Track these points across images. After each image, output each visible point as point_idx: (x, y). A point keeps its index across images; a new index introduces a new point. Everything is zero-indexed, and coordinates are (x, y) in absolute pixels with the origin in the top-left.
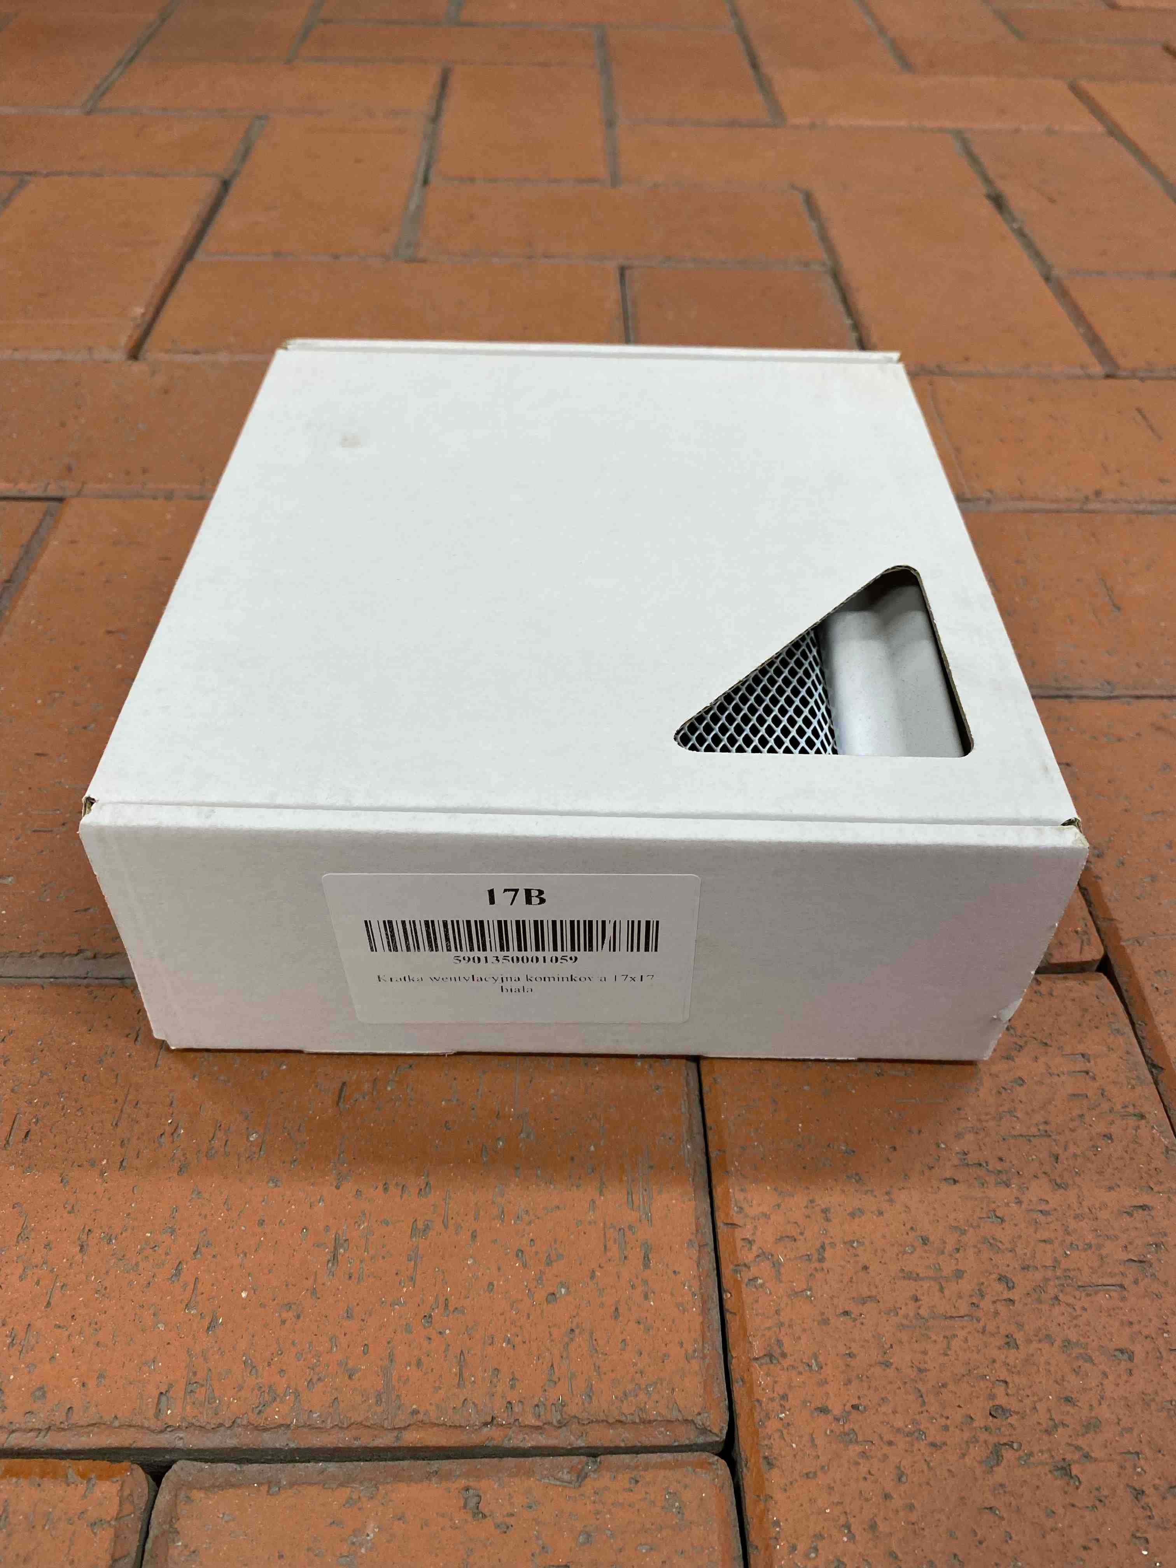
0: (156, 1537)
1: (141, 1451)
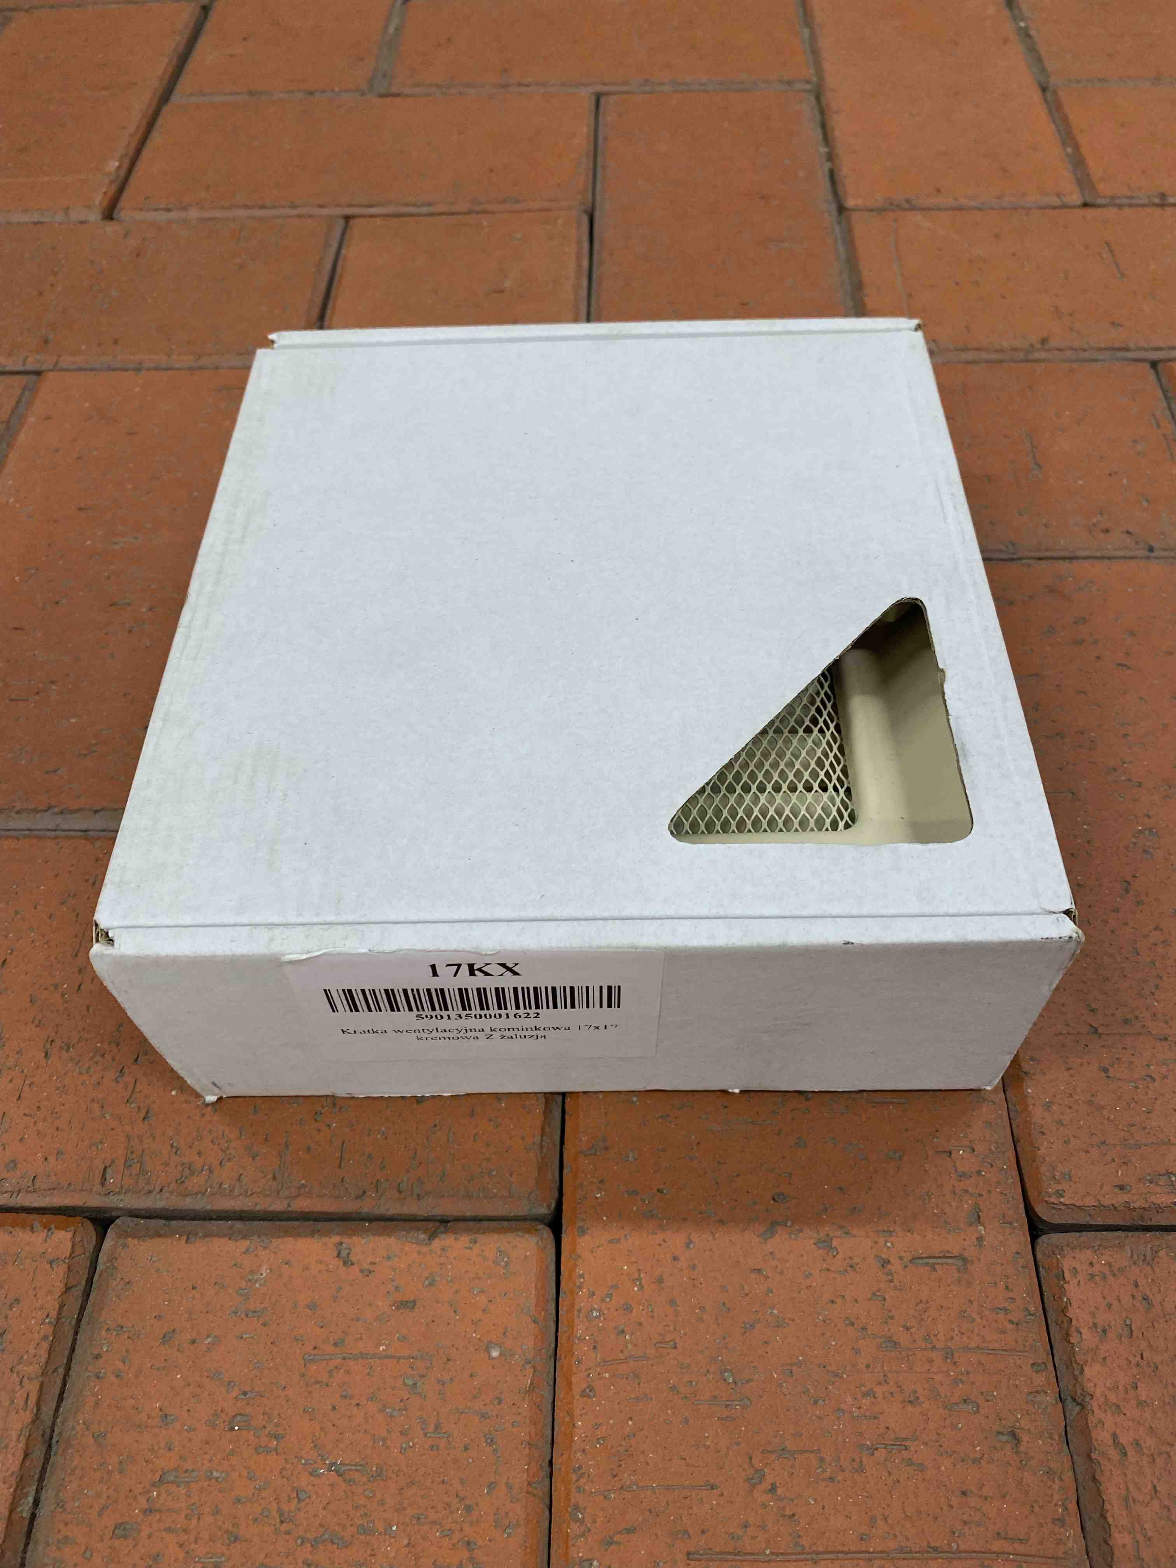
0: (101, 1272)
1: (90, 1209)
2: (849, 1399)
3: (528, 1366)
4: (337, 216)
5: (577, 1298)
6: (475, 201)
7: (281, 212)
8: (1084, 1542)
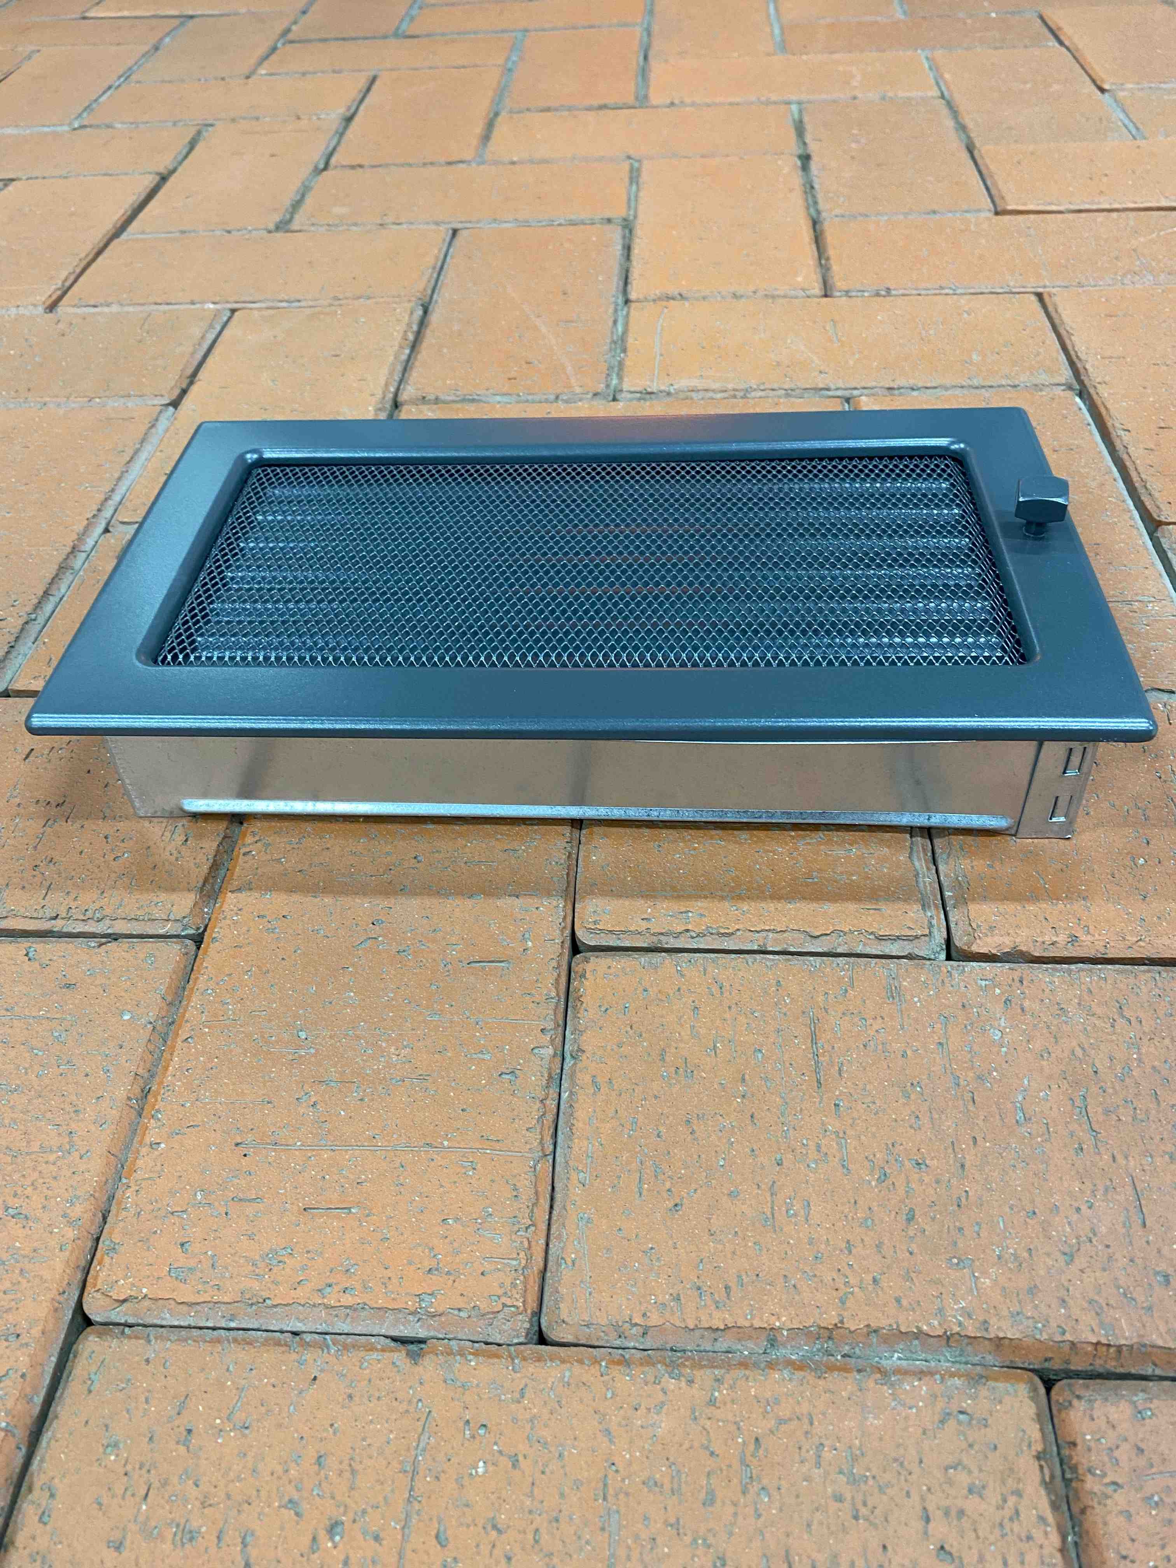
2: (392, 1050)
3: (149, 1026)
4: (224, 309)
5: (199, 982)
6: (336, 298)
7: (182, 307)
8: (551, 1147)
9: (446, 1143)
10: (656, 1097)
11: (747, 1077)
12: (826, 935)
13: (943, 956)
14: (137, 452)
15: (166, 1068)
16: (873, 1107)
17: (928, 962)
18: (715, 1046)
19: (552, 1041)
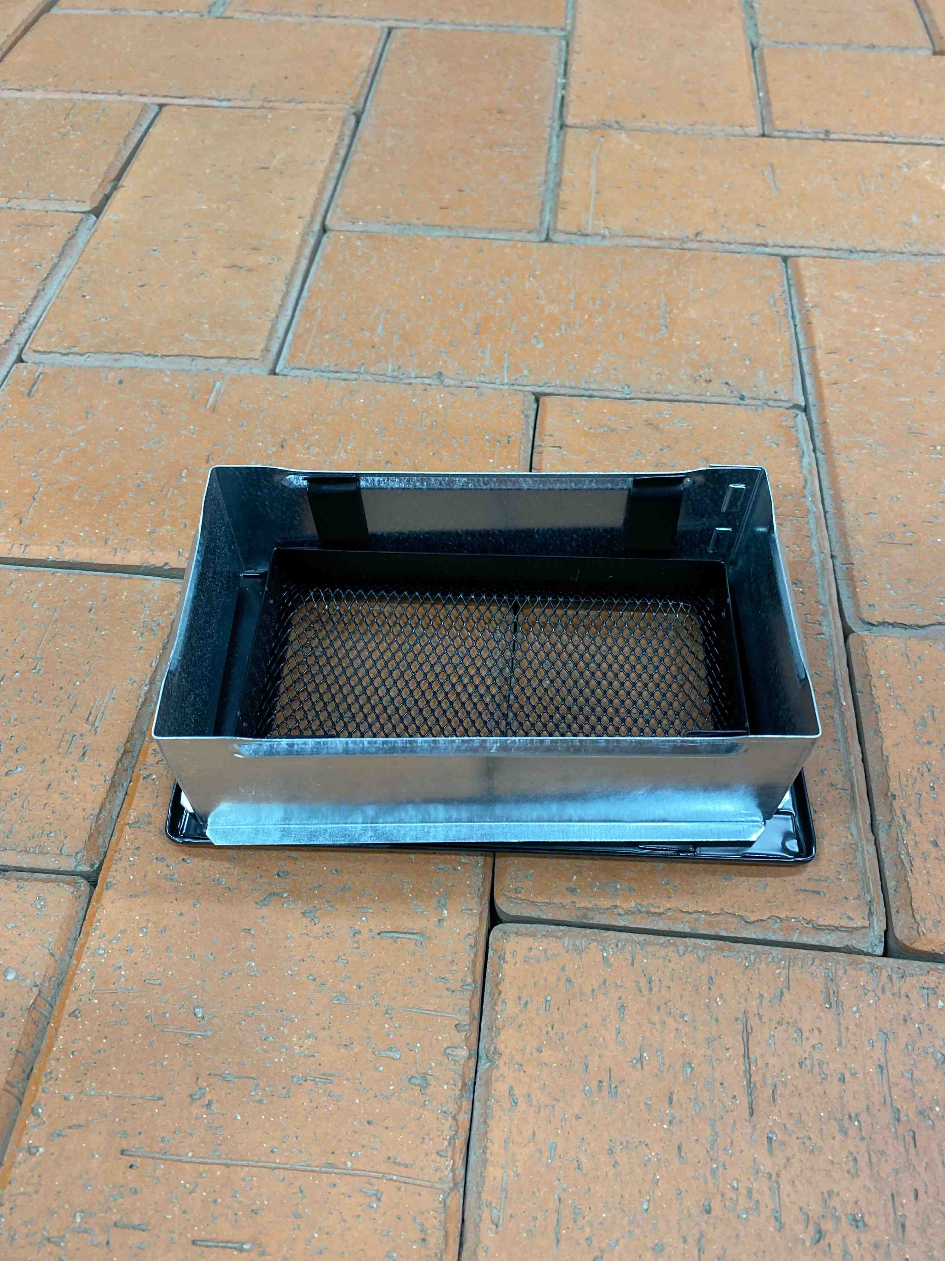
2: (295, 1039)
3: (34, 989)
4: (152, 104)
5: (90, 938)
6: (266, 100)
7: (110, 97)
8: (463, 1172)
9: (349, 1164)
10: (578, 1117)
11: (675, 1097)
12: (762, 920)
13: (880, 950)
14: (54, 268)
15: (50, 1047)
16: (808, 1143)
17: (867, 959)
18: (641, 1055)
19: (467, 1039)
